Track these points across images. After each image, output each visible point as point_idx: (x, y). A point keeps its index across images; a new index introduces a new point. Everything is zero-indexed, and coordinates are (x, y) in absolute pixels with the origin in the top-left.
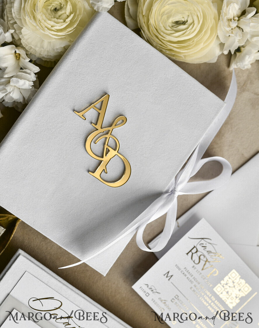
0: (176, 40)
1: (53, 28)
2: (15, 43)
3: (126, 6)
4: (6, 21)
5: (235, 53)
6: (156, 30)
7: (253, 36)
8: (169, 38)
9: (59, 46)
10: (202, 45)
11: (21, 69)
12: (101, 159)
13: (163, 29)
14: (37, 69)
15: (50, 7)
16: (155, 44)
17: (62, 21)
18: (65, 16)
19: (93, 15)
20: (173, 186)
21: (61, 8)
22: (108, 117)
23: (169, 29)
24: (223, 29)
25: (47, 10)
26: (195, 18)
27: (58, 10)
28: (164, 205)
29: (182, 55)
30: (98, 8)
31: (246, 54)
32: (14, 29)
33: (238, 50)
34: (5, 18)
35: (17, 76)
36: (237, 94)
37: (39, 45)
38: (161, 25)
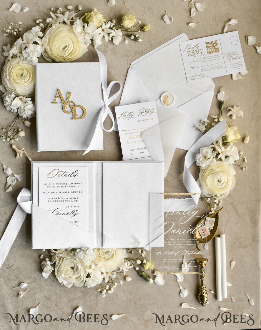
0: (68, 54)
1: (25, 82)
2: (17, 96)
3: (44, 56)
4: (9, 92)
5: (92, 42)
6: (59, 56)
7: (93, 32)
8: (65, 56)
9: (31, 86)
10: (78, 49)
11: (25, 102)
12: (72, 112)
13: (61, 54)
14: (30, 99)
15: (19, 76)
16: (62, 61)
17: (26, 77)
18: (26, 75)
19: (35, 67)
20: (104, 103)
21: (23, 73)
22: (64, 97)
23: (63, 52)
24: (81, 38)
25: (19, 78)
26: (68, 42)
27: (22, 75)
28: (104, 112)
29: (74, 57)
30: (34, 64)
31: (95, 40)
32: (13, 92)
33: (92, 40)
34: (8, 90)
35: (26, 106)
36: (104, 56)
37: (25, 91)
38: (59, 53)
